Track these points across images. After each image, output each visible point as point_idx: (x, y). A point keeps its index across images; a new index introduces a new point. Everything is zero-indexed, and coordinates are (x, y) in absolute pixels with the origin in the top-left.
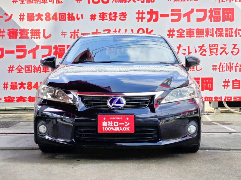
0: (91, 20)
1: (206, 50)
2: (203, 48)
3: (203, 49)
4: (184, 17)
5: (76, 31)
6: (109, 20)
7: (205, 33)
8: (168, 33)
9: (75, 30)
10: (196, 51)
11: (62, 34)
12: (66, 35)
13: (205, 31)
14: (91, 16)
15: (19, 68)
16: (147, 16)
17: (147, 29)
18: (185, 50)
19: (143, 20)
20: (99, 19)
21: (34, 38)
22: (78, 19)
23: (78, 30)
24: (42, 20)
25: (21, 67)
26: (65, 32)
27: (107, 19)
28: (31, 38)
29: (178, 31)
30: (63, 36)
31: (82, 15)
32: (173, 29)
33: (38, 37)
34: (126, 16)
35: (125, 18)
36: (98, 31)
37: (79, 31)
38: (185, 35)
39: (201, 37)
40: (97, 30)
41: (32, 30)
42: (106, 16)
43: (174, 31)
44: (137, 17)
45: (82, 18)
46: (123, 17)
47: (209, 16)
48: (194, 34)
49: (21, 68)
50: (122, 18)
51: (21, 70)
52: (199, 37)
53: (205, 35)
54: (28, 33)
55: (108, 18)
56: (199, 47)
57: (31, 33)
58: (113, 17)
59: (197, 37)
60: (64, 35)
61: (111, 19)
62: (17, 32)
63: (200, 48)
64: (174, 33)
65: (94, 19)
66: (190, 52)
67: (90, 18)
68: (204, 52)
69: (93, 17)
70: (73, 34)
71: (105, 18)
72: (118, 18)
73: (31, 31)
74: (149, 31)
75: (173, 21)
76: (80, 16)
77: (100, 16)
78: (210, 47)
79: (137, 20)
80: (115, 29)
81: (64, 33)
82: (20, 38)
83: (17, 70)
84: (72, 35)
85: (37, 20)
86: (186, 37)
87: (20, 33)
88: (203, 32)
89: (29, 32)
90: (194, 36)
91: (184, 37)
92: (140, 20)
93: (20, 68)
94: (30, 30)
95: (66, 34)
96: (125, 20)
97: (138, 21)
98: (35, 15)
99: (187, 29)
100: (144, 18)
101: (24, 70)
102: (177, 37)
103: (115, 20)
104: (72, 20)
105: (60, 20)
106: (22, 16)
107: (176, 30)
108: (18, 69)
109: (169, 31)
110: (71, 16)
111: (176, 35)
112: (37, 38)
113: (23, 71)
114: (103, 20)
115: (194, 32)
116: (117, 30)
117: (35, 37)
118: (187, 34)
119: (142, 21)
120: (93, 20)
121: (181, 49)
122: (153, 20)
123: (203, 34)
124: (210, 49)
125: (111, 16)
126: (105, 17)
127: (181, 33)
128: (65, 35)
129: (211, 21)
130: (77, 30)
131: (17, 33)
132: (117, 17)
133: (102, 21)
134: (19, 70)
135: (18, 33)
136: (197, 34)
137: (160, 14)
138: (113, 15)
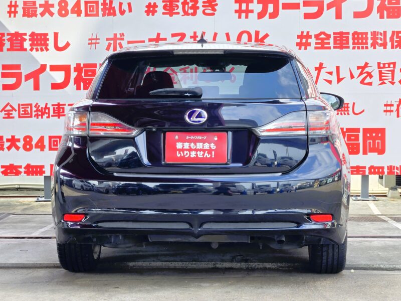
0: (148, 15)
1: (372, 74)
2: (365, 71)
3: (367, 72)
4: (328, 9)
5: (118, 36)
6: (182, 15)
7: (370, 42)
8: (298, 41)
9: (115, 35)
10: (352, 77)
11: (90, 42)
12: (99, 43)
13: (369, 36)
14: (147, 7)
15: (6, 109)
16: (257, 8)
17: (257, 33)
18: (331, 73)
19: (250, 14)
20: (164, 13)
21: (37, 50)
22: (122, 12)
23: (122, 35)
24: (52, 14)
25: (11, 106)
26: (96, 39)
27: (178, 13)
28: (31, 50)
29: (317, 37)
30: (93, 46)
31: (129, 5)
32: (308, 32)
33: (43, 47)
34: (216, 7)
35: (214, 10)
36: (161, 37)
37: (124, 36)
38: (332, 45)
39: (363, 48)
40: (159, 34)
41: (33, 34)
42: (177, 6)
43: (310, 37)
44: (237, 8)
45: (130, 10)
46: (210, 8)
47: (378, 8)
48: (348, 43)
49: (11, 109)
50: (207, 11)
51: (11, 112)
52: (358, 48)
53: (369, 45)
54: (25, 40)
55: (180, 10)
56: (359, 68)
57: (30, 40)
58: (191, 8)
59: (354, 48)
60: (93, 43)
61: (186, 13)
62: (4, 38)
63: (360, 70)
64: (310, 41)
65: (154, 12)
66: (341, 77)
67: (146, 11)
68: (368, 78)
69: (151, 9)
70: (112, 42)
71: (176, 11)
72: (200, 12)
73: (30, 36)
74: (260, 36)
75: (307, 16)
76: (125, 7)
77: (165, 7)
78: (379, 67)
79: (237, 14)
80: (195, 33)
81: (94, 39)
82: (8, 50)
83: (3, 113)
84: (109, 45)
85: (42, 14)
86: (332, 48)
87: (8, 40)
88: (367, 39)
89: (27, 37)
90: (348, 47)
91: (329, 48)
92: (243, 15)
93: (9, 108)
94: (29, 33)
95: (98, 41)
96: (213, 14)
97: (240, 17)
98: (38, 6)
99: (334, 33)
100: (252, 11)
101: (17, 112)
102: (316, 48)
103: (194, 14)
104: (109, 14)
105: (87, 15)
106: (13, 6)
107: (312, 34)
108: (5, 111)
109: (301, 37)
110: (108, 6)
111: (313, 45)
112: (42, 50)
113: (15, 114)
114: (171, 14)
115: (348, 38)
116: (197, 35)
117: (39, 47)
118: (335, 43)
119: (247, 17)
120: (151, 14)
121: (323, 71)
122: (267, 15)
123: (366, 43)
124: (380, 73)
125: (187, 6)
126: (174, 10)
127: (322, 39)
128: (96, 43)
129: (382, 17)
130: (120, 34)
131: (4, 40)
132: (198, 8)
133: (168, 16)
134: (6, 113)
135: (6, 41)
136: (354, 43)
137: (283, 4)
138: (190, 4)
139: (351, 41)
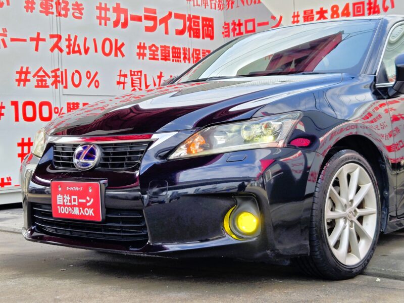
7: (182, 56)
8: (138, 51)
13: (182, 51)
16: (113, 16)
17: (116, 41)
19: (108, 22)
29: (150, 48)
32: (144, 44)
34: (83, 11)
35: (82, 14)
38: (160, 57)
39: (178, 61)
43: (146, 48)
44: (98, 15)
47: (188, 28)
48: (169, 56)
50: (76, 14)
52: (176, 61)
53: (182, 59)
58: (63, 9)
59: (173, 61)
64: (146, 51)
74: (119, 44)
79: (98, 21)
86: (160, 59)
88: (180, 53)
90: (169, 60)
91: (158, 59)
92: (103, 22)
96: (81, 18)
97: (100, 24)
99: (161, 47)
100: (109, 19)
102: (150, 59)
107: (147, 45)
109: (140, 47)
111: (148, 56)
115: (169, 51)
116: (71, 38)
118: (162, 56)
119: (106, 24)
122: (120, 25)
123: (180, 57)
125: (59, 7)
127: (154, 51)
132: (69, 10)
136: (173, 57)
137: (130, 15)
138: (63, 5)
139: (171, 55)
